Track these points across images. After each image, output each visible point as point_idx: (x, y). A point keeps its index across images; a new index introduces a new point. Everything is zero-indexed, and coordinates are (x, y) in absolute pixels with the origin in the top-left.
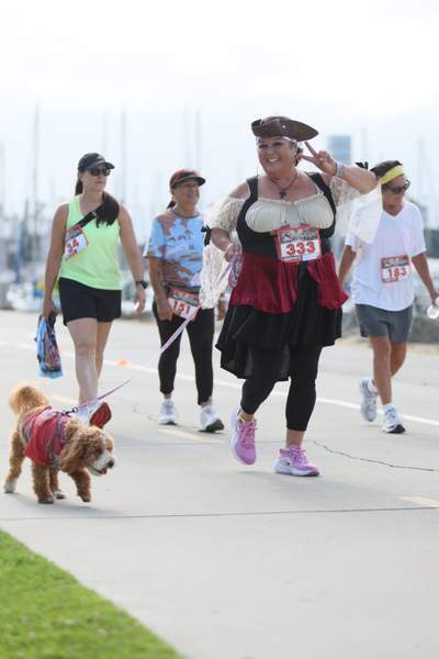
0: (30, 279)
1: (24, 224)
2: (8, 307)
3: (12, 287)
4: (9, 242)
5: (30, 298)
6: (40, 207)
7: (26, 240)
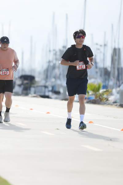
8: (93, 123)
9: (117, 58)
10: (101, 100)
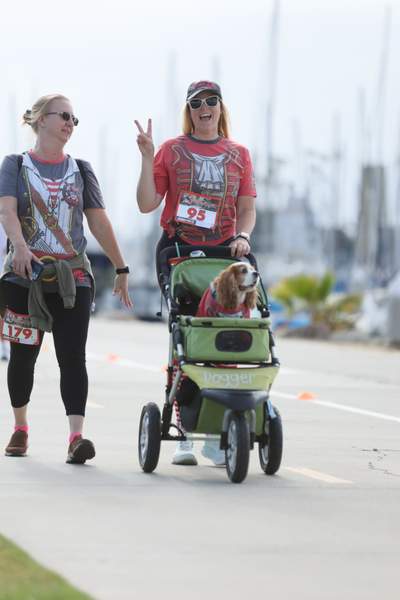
6: (275, 164)
8: (310, 398)
10: (333, 327)
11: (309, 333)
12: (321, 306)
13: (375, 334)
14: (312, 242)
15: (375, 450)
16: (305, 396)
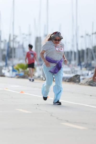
0: (11, 65)
1: (9, 43)
2: (3, 76)
3: (4, 68)
4: (3, 50)
5: (11, 72)
6: (15, 37)
7: (10, 49)
8: (23, 92)
9: (38, 44)
10: (29, 75)
11: (23, 77)
12: (26, 70)
13: (39, 77)
14: (24, 55)
15: (38, 104)
16: (22, 92)
